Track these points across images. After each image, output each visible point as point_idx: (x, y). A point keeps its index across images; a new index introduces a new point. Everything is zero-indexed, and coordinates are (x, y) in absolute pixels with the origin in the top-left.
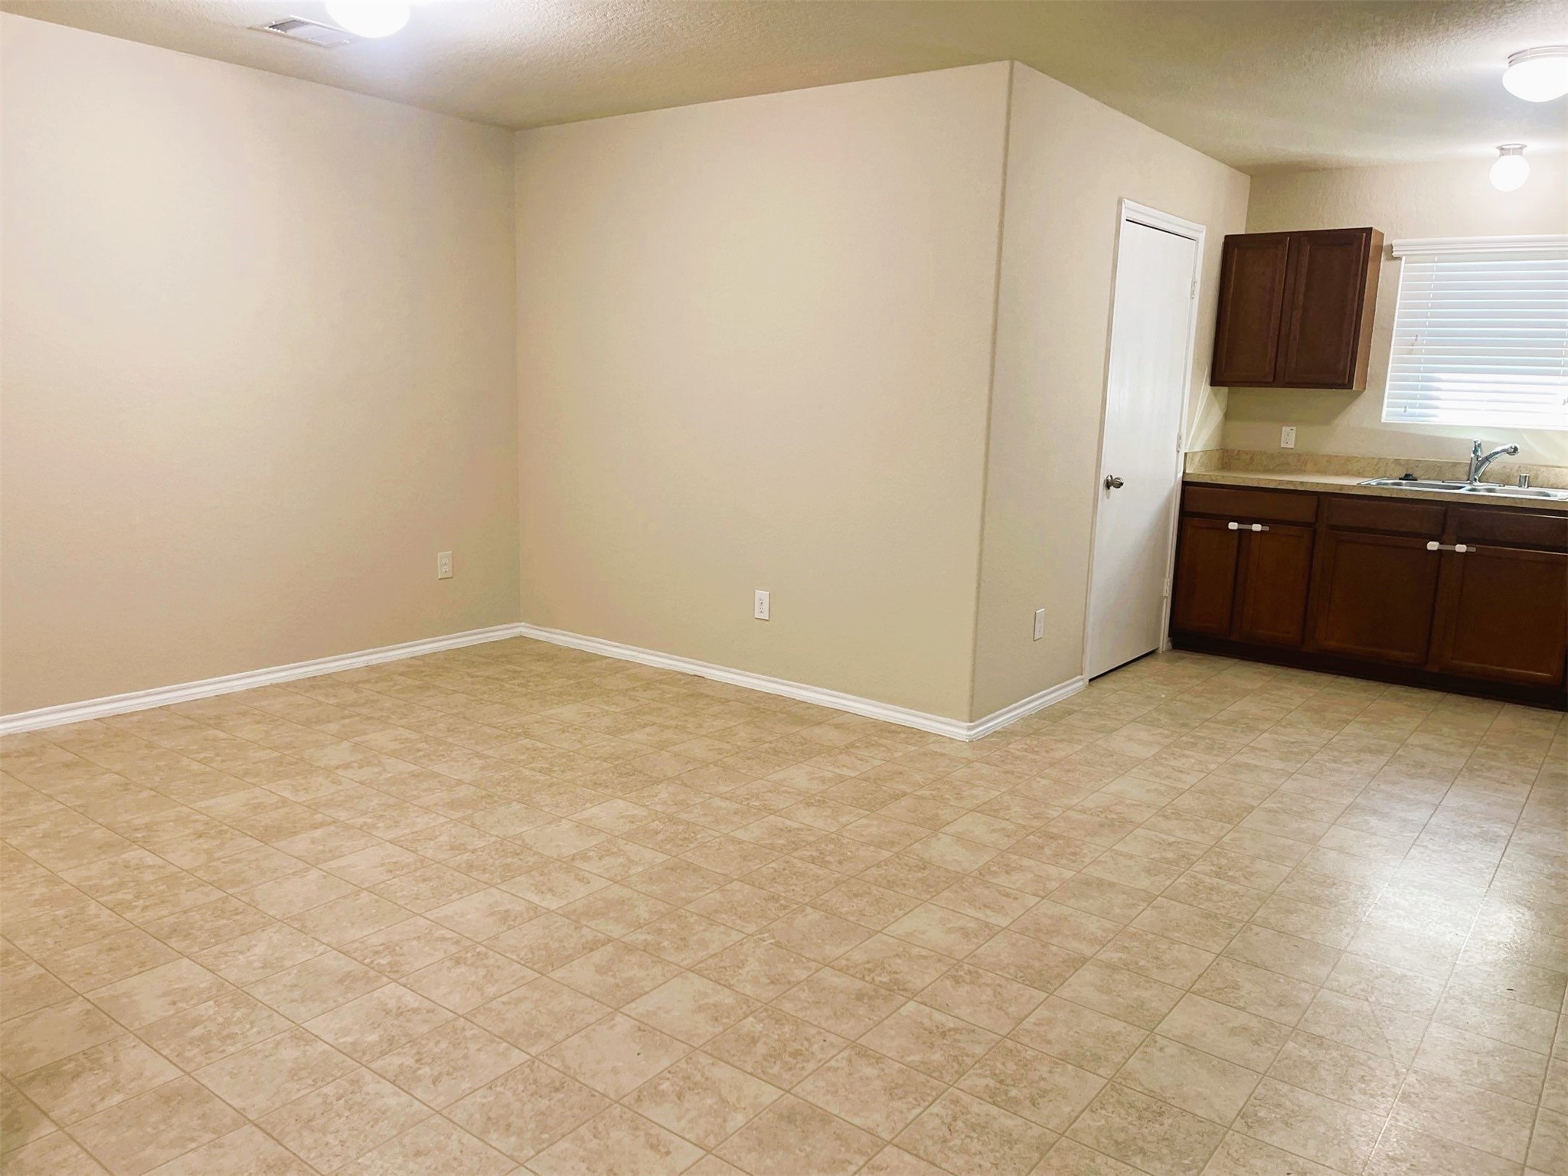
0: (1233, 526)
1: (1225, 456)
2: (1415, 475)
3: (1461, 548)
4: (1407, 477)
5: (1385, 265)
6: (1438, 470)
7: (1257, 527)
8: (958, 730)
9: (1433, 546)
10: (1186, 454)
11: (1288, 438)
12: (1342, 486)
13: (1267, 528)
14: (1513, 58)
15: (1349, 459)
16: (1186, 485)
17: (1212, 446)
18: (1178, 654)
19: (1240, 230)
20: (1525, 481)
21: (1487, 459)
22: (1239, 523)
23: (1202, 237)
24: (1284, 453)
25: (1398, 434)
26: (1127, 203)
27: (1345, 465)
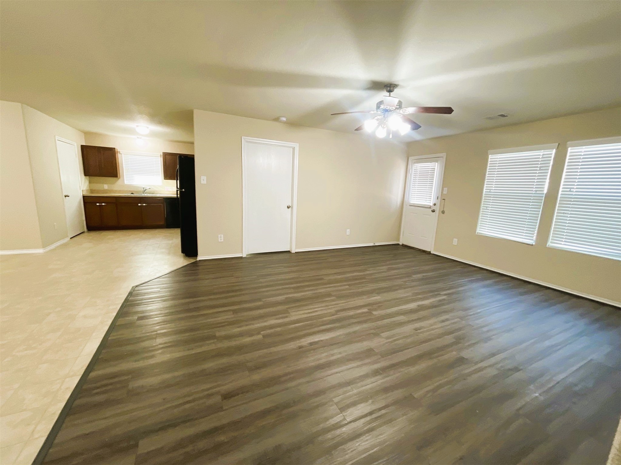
0: (98, 204)
1: (92, 191)
2: (133, 193)
3: (144, 205)
4: (132, 194)
5: (119, 155)
6: (137, 192)
7: (103, 204)
8: (41, 251)
9: (139, 205)
10: (82, 190)
11: (106, 187)
12: (120, 195)
13: (106, 204)
14: (137, 126)
15: (120, 191)
16: (84, 197)
17: (88, 188)
18: (89, 232)
19: (84, 144)
20: (153, 193)
21: (146, 190)
22: (99, 203)
23: (76, 145)
24: (106, 190)
25: (129, 186)
26: (56, 137)
27: (119, 192)
